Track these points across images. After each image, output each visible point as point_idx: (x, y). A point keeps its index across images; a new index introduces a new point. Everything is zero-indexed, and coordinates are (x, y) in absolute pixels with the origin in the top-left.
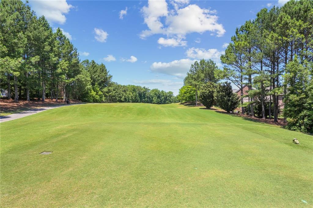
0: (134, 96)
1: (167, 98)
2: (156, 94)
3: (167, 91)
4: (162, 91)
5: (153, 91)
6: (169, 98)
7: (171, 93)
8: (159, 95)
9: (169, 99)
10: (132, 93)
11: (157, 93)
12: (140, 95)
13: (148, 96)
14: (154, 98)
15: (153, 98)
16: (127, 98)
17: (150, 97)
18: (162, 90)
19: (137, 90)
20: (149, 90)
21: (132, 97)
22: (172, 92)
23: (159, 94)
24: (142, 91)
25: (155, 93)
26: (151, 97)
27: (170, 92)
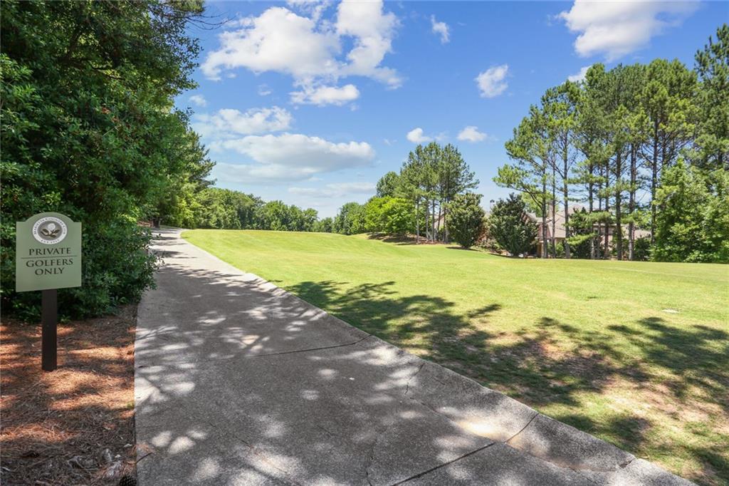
0: (230, 216)
1: (302, 224)
2: (277, 214)
3: (304, 208)
4: (293, 208)
5: (271, 205)
6: (309, 225)
7: (312, 213)
8: (287, 215)
9: (308, 227)
10: (225, 207)
11: (281, 211)
12: (241, 214)
13: (258, 218)
14: (273, 223)
15: (270, 222)
16: (222, 221)
17: (263, 221)
18: (293, 204)
19: (234, 201)
20: (262, 202)
21: (225, 218)
22: (314, 211)
23: (285, 213)
24: (247, 205)
25: (276, 210)
26: (265, 221)
27: (310, 210)
